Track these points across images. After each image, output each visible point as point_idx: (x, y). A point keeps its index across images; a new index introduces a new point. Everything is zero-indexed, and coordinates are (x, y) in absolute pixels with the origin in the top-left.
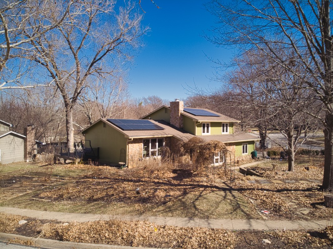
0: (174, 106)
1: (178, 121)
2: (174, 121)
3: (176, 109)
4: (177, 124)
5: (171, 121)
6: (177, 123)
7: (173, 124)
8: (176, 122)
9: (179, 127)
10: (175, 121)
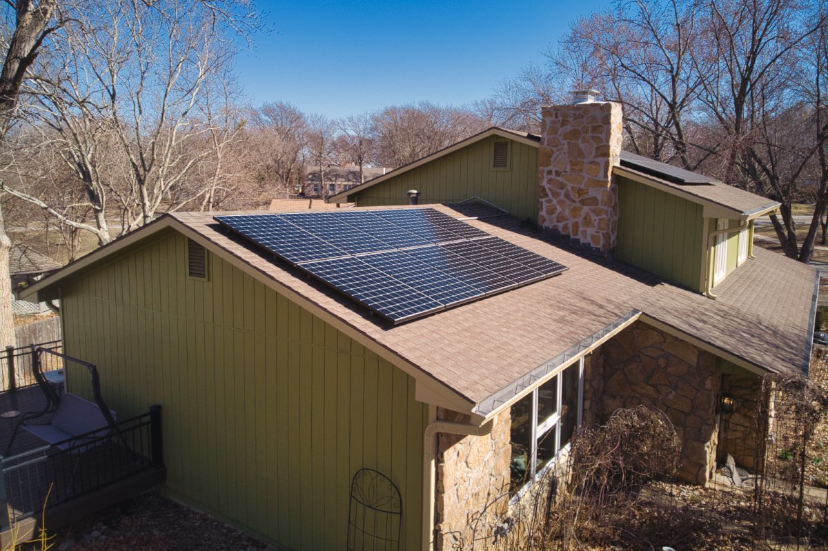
0: (569, 128)
1: (595, 212)
2: (567, 213)
3: (581, 146)
4: (590, 231)
5: (543, 213)
6: (587, 221)
7: (560, 225)
8: (580, 220)
9: (600, 246)
10: (575, 212)
